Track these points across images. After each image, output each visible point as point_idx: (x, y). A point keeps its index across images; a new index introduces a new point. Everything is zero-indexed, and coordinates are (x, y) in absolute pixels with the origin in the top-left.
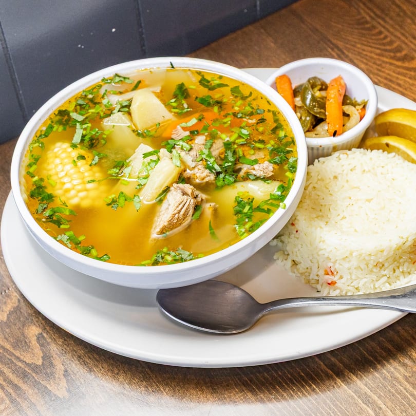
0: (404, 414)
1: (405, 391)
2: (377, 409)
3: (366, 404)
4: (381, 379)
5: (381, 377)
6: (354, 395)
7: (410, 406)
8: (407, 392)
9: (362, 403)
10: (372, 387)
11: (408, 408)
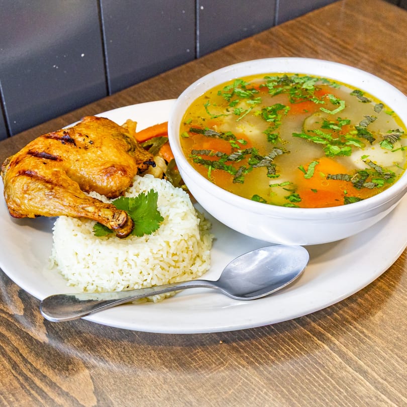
0: (357, 348)
1: (355, 329)
2: (332, 345)
3: (321, 341)
4: (332, 320)
6: (309, 333)
7: (361, 341)
9: (317, 340)
10: (325, 326)
11: (360, 343)
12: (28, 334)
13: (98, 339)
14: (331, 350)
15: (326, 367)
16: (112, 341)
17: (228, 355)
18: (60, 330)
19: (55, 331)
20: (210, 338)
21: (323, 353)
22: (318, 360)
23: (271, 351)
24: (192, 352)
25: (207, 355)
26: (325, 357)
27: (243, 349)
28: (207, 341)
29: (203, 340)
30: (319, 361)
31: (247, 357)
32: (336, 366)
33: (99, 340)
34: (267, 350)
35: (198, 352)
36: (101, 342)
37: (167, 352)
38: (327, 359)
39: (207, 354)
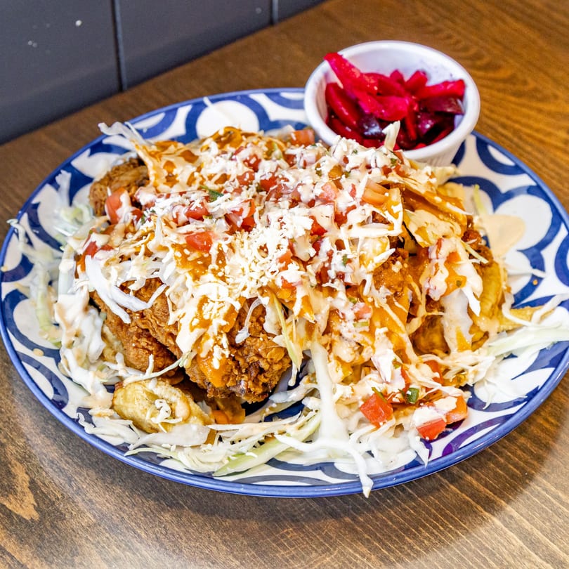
0: (548, 524)
1: (544, 493)
2: (507, 519)
3: (489, 512)
4: (507, 477)
5: (507, 474)
6: (470, 500)
7: (554, 511)
8: (548, 493)
9: (483, 510)
10: (495, 488)
11: (553, 516)
12: (4, 505)
13: (121, 513)
14: (506, 527)
15: (498, 555)
16: (145, 516)
17: (336, 537)
18: (58, 499)
19: (50, 500)
20: (306, 510)
21: (492, 532)
22: (484, 543)
23: (408, 530)
24: (278, 532)
25: (302, 538)
26: (496, 539)
27: (362, 526)
28: (302, 515)
29: (296, 514)
30: (487, 545)
31: (368, 540)
32: (515, 554)
33: (123, 515)
34: (401, 529)
35: (288, 533)
36: (126, 517)
37: (237, 533)
38: (499, 542)
39: (302, 535)
